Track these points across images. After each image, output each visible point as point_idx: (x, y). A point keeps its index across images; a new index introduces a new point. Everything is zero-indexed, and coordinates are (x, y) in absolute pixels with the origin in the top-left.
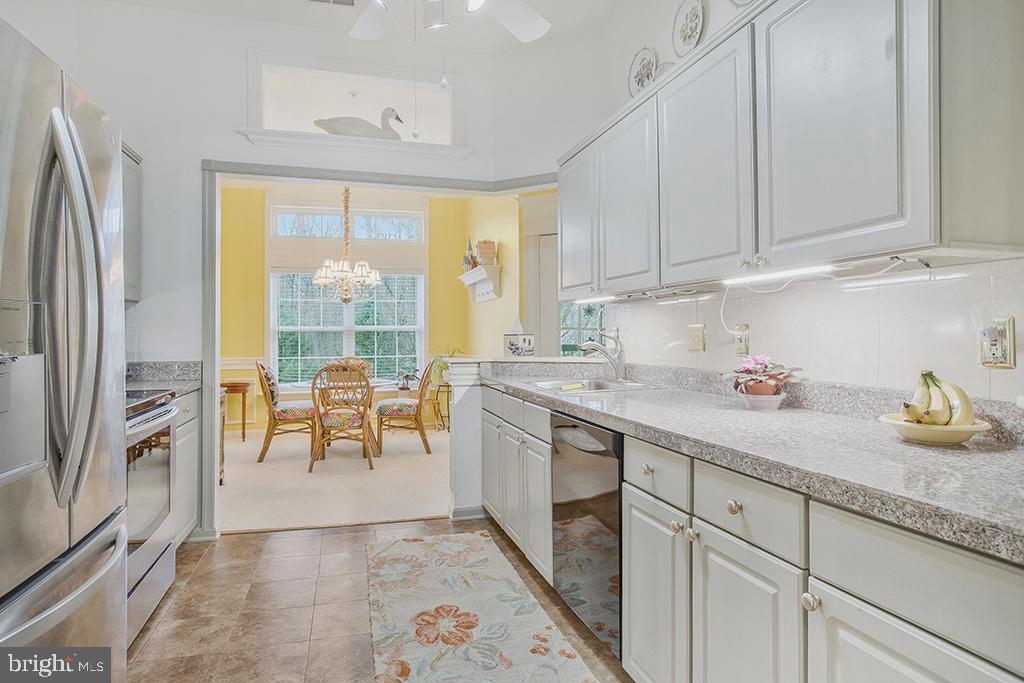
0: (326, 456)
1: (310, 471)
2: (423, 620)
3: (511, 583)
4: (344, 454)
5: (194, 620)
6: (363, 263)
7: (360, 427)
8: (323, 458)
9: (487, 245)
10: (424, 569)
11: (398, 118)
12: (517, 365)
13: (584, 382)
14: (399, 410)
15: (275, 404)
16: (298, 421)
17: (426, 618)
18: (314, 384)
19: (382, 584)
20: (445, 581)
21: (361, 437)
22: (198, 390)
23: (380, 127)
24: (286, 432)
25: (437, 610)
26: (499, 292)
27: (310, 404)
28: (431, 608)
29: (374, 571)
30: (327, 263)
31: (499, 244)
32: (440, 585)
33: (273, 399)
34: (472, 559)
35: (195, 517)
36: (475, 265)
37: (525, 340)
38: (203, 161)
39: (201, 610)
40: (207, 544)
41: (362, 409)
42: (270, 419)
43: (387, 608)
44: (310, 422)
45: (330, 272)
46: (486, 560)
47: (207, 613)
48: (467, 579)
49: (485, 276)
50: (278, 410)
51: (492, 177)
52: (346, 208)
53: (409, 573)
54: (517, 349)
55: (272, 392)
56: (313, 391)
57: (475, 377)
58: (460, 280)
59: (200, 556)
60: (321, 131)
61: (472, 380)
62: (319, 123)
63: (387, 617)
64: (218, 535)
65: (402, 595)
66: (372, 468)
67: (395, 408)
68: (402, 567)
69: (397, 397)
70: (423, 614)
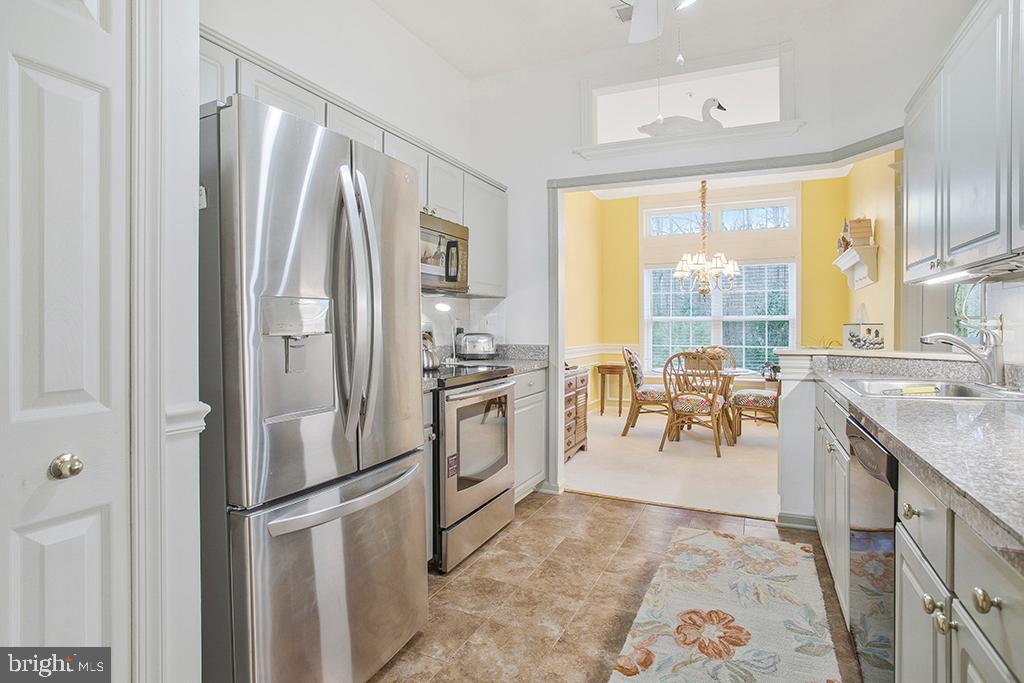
0: (681, 438)
1: (661, 450)
2: (690, 619)
3: (810, 613)
4: (700, 439)
5: (513, 553)
6: (719, 255)
7: (709, 414)
8: (678, 440)
9: (864, 223)
10: (719, 568)
11: (720, 107)
12: (858, 360)
13: (938, 385)
14: (754, 401)
15: (638, 386)
16: (656, 403)
17: (694, 617)
18: (665, 370)
19: (671, 570)
20: (736, 586)
21: (710, 424)
22: (546, 368)
23: (702, 120)
24: (649, 412)
25: (710, 613)
26: (875, 276)
27: (661, 388)
28: (705, 609)
29: (669, 555)
30: (685, 257)
31: (876, 221)
32: (728, 589)
33: (635, 381)
34: (778, 571)
35: (543, 472)
36: (847, 245)
37: (869, 331)
38: (548, 181)
39: (522, 548)
40: (550, 496)
41: (710, 396)
42: (633, 399)
43: (663, 595)
44: (667, 405)
45: (688, 265)
46: (794, 577)
47: (523, 551)
48: (761, 591)
49: (858, 260)
50: (639, 391)
51: (829, 146)
52: (703, 203)
53: (703, 567)
54: (859, 341)
55: (635, 375)
56: (665, 375)
57: (807, 371)
58: (835, 265)
59: (541, 505)
60: (646, 136)
61: (804, 374)
62: (643, 129)
63: (658, 604)
64: (561, 492)
65: (684, 586)
66: (719, 456)
67: (751, 398)
68: (700, 560)
69: (763, 388)
70: (694, 612)
